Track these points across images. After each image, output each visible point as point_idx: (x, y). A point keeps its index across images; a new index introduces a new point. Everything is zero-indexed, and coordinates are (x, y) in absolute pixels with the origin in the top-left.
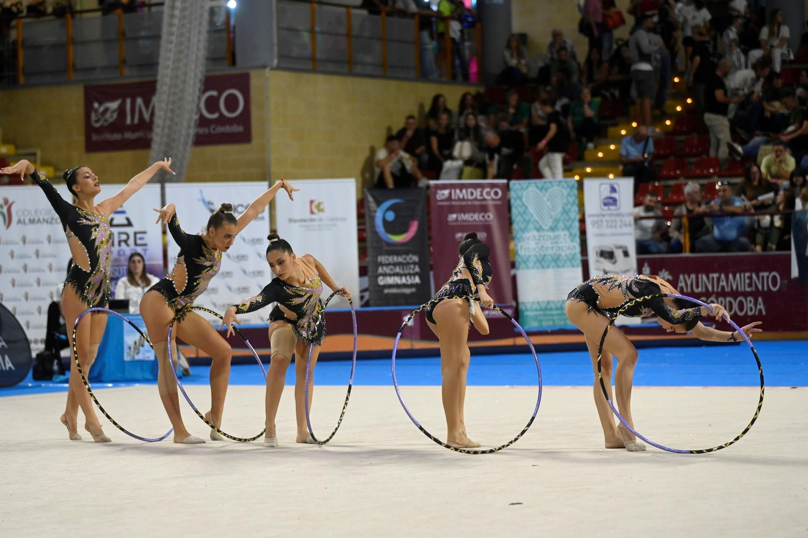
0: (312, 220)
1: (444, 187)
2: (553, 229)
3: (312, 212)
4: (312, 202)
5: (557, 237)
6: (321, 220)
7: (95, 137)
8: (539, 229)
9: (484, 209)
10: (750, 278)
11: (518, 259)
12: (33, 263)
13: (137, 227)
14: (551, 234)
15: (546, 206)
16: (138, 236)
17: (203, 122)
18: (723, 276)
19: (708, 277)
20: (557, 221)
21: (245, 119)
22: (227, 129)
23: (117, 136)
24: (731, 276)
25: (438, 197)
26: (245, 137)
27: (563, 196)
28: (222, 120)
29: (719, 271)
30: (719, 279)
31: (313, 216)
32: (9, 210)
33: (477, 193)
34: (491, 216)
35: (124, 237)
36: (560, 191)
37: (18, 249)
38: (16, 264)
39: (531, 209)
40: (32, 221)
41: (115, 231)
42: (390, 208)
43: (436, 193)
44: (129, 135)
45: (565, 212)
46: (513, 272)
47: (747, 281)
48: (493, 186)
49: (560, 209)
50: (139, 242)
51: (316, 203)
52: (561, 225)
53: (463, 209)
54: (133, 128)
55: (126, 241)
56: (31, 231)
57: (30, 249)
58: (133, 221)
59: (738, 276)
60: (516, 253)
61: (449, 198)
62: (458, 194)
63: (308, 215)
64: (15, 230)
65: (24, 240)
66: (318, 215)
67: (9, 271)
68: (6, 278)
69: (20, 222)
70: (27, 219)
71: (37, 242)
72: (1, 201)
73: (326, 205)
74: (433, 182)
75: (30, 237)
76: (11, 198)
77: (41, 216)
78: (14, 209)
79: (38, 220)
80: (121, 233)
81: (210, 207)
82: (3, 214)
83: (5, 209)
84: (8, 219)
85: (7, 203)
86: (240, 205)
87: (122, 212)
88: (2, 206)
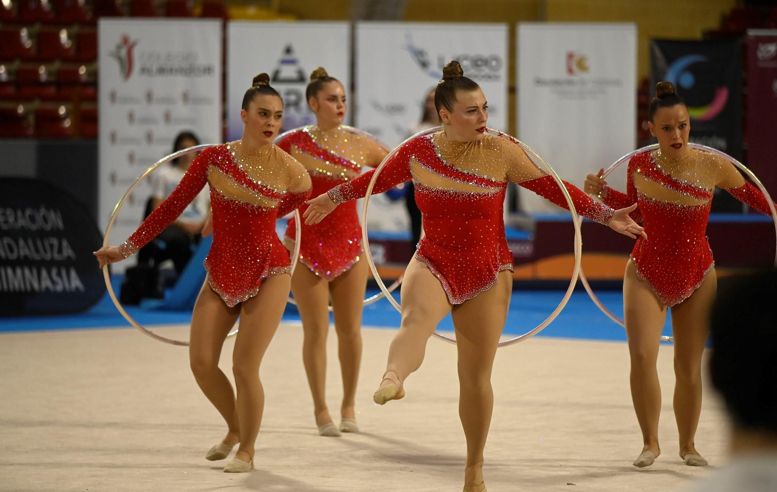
0: (570, 83)
1: (770, 40)
3: (570, 71)
4: (570, 56)
6: (583, 82)
12: (160, 129)
25: (760, 55)
31: (573, 78)
32: (129, 53)
35: (293, 98)
37: (140, 110)
38: (137, 131)
40: (162, 71)
43: (756, 48)
51: (576, 59)
56: (161, 85)
57: (157, 110)
63: (563, 75)
64: (137, 83)
65: (149, 97)
66: (579, 76)
67: (127, 141)
68: (123, 151)
69: (144, 71)
70: (155, 67)
71: (168, 100)
72: (117, 40)
73: (591, 63)
74: (752, 33)
75: (158, 93)
76: (132, 38)
77: (176, 64)
78: (136, 52)
79: (171, 70)
80: (289, 93)
81: (421, 59)
82: (120, 59)
83: (124, 52)
84: (127, 66)
85: (127, 44)
86: (466, 58)
87: (292, 62)
88: (119, 47)
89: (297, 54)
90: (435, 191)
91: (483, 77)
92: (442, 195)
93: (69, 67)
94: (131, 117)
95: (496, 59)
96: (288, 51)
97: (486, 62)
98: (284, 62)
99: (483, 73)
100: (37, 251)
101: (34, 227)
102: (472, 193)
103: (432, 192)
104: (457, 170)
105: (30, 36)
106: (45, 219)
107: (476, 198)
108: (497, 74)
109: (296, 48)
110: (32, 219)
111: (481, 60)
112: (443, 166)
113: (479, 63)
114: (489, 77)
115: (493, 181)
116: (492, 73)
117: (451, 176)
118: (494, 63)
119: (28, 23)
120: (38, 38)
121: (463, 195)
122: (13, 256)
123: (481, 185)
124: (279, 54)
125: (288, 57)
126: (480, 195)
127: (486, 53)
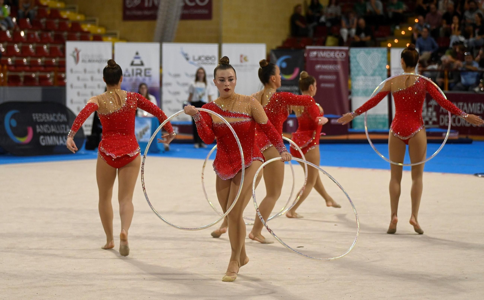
0: (241, 66)
1: (314, 50)
2: (373, 75)
3: (241, 61)
4: (241, 56)
5: (375, 80)
6: (246, 66)
7: (128, 13)
8: (365, 75)
9: (335, 63)
10: (480, 106)
11: (353, 91)
12: (89, 83)
13: (146, 66)
14: (372, 78)
15: (369, 63)
16: (147, 71)
17: (186, 7)
18: (465, 105)
19: (457, 105)
20: (375, 71)
21: (209, 6)
22: (199, 11)
23: (139, 13)
24: (470, 105)
25: (310, 56)
26: (208, 16)
27: (379, 57)
28: (197, 7)
29: (464, 101)
30: (463, 106)
31: (242, 64)
32: (78, 55)
33: (332, 54)
34: (339, 67)
35: (139, 71)
36: (378, 55)
37: (82, 76)
38: (80, 84)
39: (361, 64)
40: (90, 61)
41: (135, 68)
42: (285, 61)
43: (309, 54)
44: (147, 13)
45: (380, 66)
46: (350, 97)
47: (479, 108)
48: (340, 50)
49: (377, 64)
50: (147, 74)
51: (243, 57)
52: (377, 73)
53: (324, 62)
54: (149, 9)
55: (140, 74)
56: (89, 66)
57: (88, 76)
58: (145, 62)
59: (473, 105)
60: (352, 87)
61: (317, 56)
62: (321, 54)
63: (239, 63)
64: (81, 66)
65: (85, 71)
66: (244, 63)
67: (77, 87)
68: (75, 91)
69: (83, 61)
70: (87, 60)
71: (92, 72)
72: (73, 49)
73: (249, 58)
74: (308, 47)
75: (88, 69)
76: (79, 48)
77: (95, 58)
78: (80, 54)
79: (93, 61)
80: (137, 69)
81: (186, 57)
82: (74, 57)
83: (75, 54)
84: (77, 60)
85: (77, 51)
86: (203, 57)
87: (138, 58)
88: (74, 52)
89: (140, 55)
90: (221, 124)
91: (209, 63)
92: (224, 126)
93: (34, 59)
94: (78, 79)
95: (214, 57)
96: (137, 54)
97: (210, 58)
98: (136, 58)
99: (209, 62)
100: (58, 130)
101: (56, 121)
102: (238, 122)
103: (220, 125)
104: (230, 112)
105: (19, 48)
106: (60, 118)
107: (240, 124)
108: (214, 62)
109: (140, 52)
110: (56, 118)
111: (209, 57)
112: (223, 112)
113: (208, 58)
114: (212, 64)
115: (248, 115)
116: (212, 62)
117: (227, 116)
118: (213, 58)
119: (17, 43)
120: (21, 48)
121: (234, 124)
122: (49, 132)
123: (242, 117)
124: (134, 55)
125: (137, 56)
126: (242, 122)
127: (210, 55)
